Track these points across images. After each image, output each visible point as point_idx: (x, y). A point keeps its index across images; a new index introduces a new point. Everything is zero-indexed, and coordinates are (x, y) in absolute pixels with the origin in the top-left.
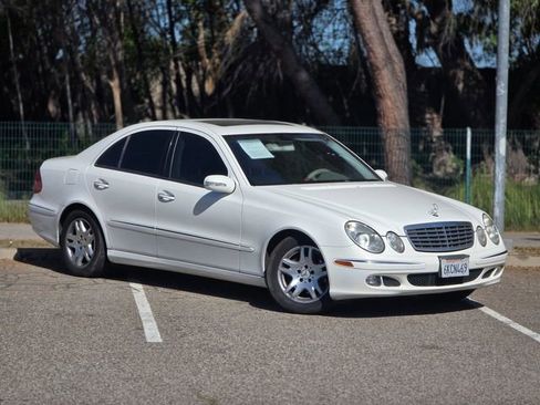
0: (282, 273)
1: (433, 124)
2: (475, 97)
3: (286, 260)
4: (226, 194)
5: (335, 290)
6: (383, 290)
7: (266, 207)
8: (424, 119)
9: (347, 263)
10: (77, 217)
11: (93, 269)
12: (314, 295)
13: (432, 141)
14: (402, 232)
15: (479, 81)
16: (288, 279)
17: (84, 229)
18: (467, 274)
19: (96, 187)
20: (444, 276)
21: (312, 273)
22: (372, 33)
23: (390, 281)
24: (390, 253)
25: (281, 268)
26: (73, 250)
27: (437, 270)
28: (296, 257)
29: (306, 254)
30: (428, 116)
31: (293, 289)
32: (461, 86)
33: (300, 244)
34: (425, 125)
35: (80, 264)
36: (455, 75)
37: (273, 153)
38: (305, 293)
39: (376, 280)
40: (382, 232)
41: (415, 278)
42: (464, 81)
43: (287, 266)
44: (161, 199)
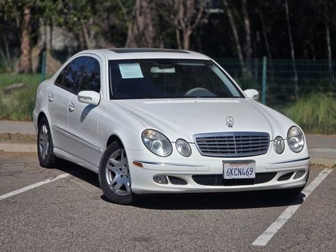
0: (109, 170)
3: (113, 160)
5: (134, 186)
9: (139, 164)
12: (129, 190)
14: (191, 140)
16: (113, 175)
17: (46, 131)
18: (253, 176)
19: (49, 100)
21: (128, 171)
23: (176, 180)
25: (108, 166)
26: (42, 146)
27: (222, 173)
29: (125, 156)
31: (116, 183)
38: (123, 188)
41: (199, 178)
43: (112, 165)
44: (69, 109)
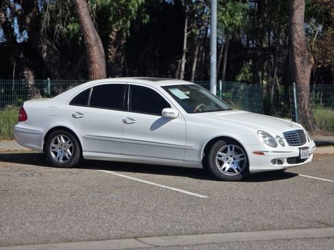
0: (218, 160)
1: (29, 77)
2: (54, 61)
3: (220, 153)
4: (173, 118)
5: (253, 168)
6: (277, 167)
7: (203, 125)
8: (23, 74)
9: (261, 153)
10: (59, 134)
11: (72, 163)
12: (236, 171)
13: (28, 87)
14: (282, 136)
15: (55, 52)
16: (221, 163)
17: (64, 141)
19: (74, 116)
20: (302, 158)
21: (234, 159)
22: (88, 26)
23: (280, 162)
24: (279, 148)
25: (217, 157)
26: (56, 153)
27: (298, 155)
28: (225, 151)
29: (231, 149)
30: (25, 72)
31: (224, 169)
32: (45, 55)
33: (227, 144)
34: (24, 78)
35: (61, 161)
36: (41, 48)
37: (187, 95)
38: (231, 170)
39: (274, 161)
40: (274, 137)
41: (290, 160)
42: (47, 52)
43: (220, 156)
44: (125, 122)
